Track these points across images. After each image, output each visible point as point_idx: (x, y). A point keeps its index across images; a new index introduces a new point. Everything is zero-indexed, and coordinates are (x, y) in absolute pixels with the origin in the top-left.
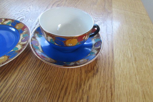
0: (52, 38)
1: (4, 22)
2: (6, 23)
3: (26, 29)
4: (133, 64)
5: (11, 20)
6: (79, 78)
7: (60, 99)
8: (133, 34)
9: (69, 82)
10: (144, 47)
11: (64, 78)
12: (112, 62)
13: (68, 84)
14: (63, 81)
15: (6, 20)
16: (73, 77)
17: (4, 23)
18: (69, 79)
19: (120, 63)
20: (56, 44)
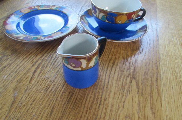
0: (105, 14)
1: (52, 7)
2: (54, 8)
6: (125, 54)
7: (109, 67)
8: (179, 24)
9: (116, 56)
11: (111, 53)
13: (115, 58)
14: (111, 55)
15: (53, 6)
16: (120, 53)
18: (116, 54)
20: (107, 21)
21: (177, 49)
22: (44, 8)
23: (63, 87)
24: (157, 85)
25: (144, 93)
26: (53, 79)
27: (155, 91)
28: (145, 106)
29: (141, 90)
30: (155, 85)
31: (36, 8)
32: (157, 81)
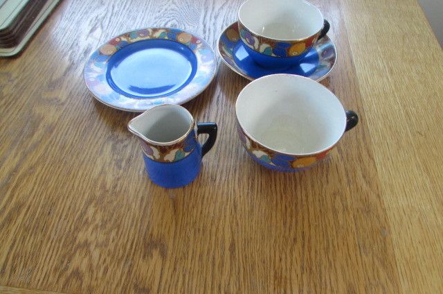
0: (270, 45)
1: (153, 33)
2: (157, 35)
3: (198, 42)
4: (387, 78)
5: (163, 29)
10: (406, 50)
12: (354, 79)
15: (155, 30)
17: (154, 36)
19: (367, 79)
20: (273, 55)
21: (385, 80)
22: (139, 39)
23: (235, 172)
24: (366, 144)
25: (350, 159)
26: (216, 163)
27: (364, 153)
28: (355, 176)
29: (345, 156)
30: (362, 144)
31: (124, 39)
32: (364, 138)
